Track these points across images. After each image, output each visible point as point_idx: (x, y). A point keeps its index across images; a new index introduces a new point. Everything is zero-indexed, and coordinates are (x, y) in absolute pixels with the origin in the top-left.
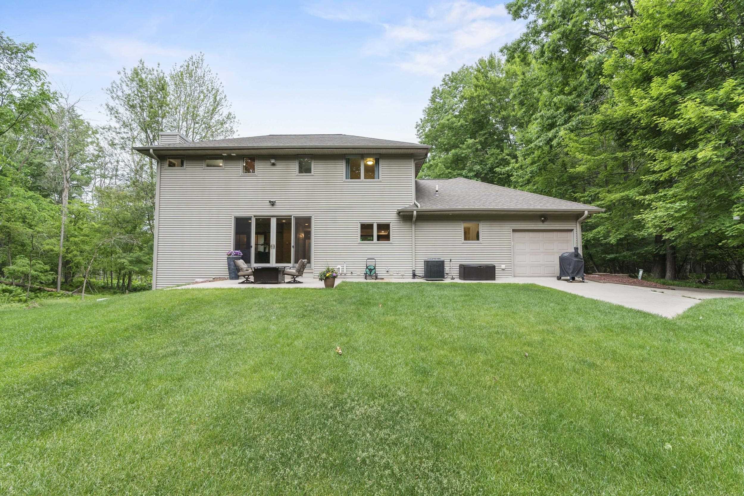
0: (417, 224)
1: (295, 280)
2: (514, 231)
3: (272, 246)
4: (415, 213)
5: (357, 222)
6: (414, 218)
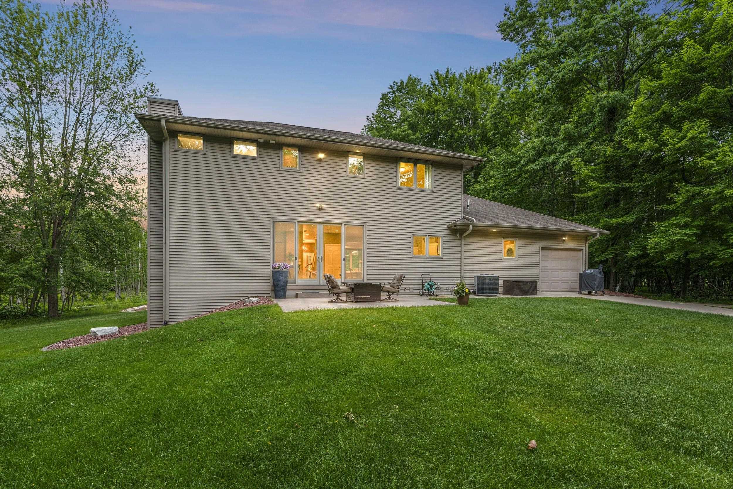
0: (466, 239)
1: (389, 297)
2: (543, 249)
3: (319, 258)
4: (471, 227)
5: (410, 234)
6: (467, 233)
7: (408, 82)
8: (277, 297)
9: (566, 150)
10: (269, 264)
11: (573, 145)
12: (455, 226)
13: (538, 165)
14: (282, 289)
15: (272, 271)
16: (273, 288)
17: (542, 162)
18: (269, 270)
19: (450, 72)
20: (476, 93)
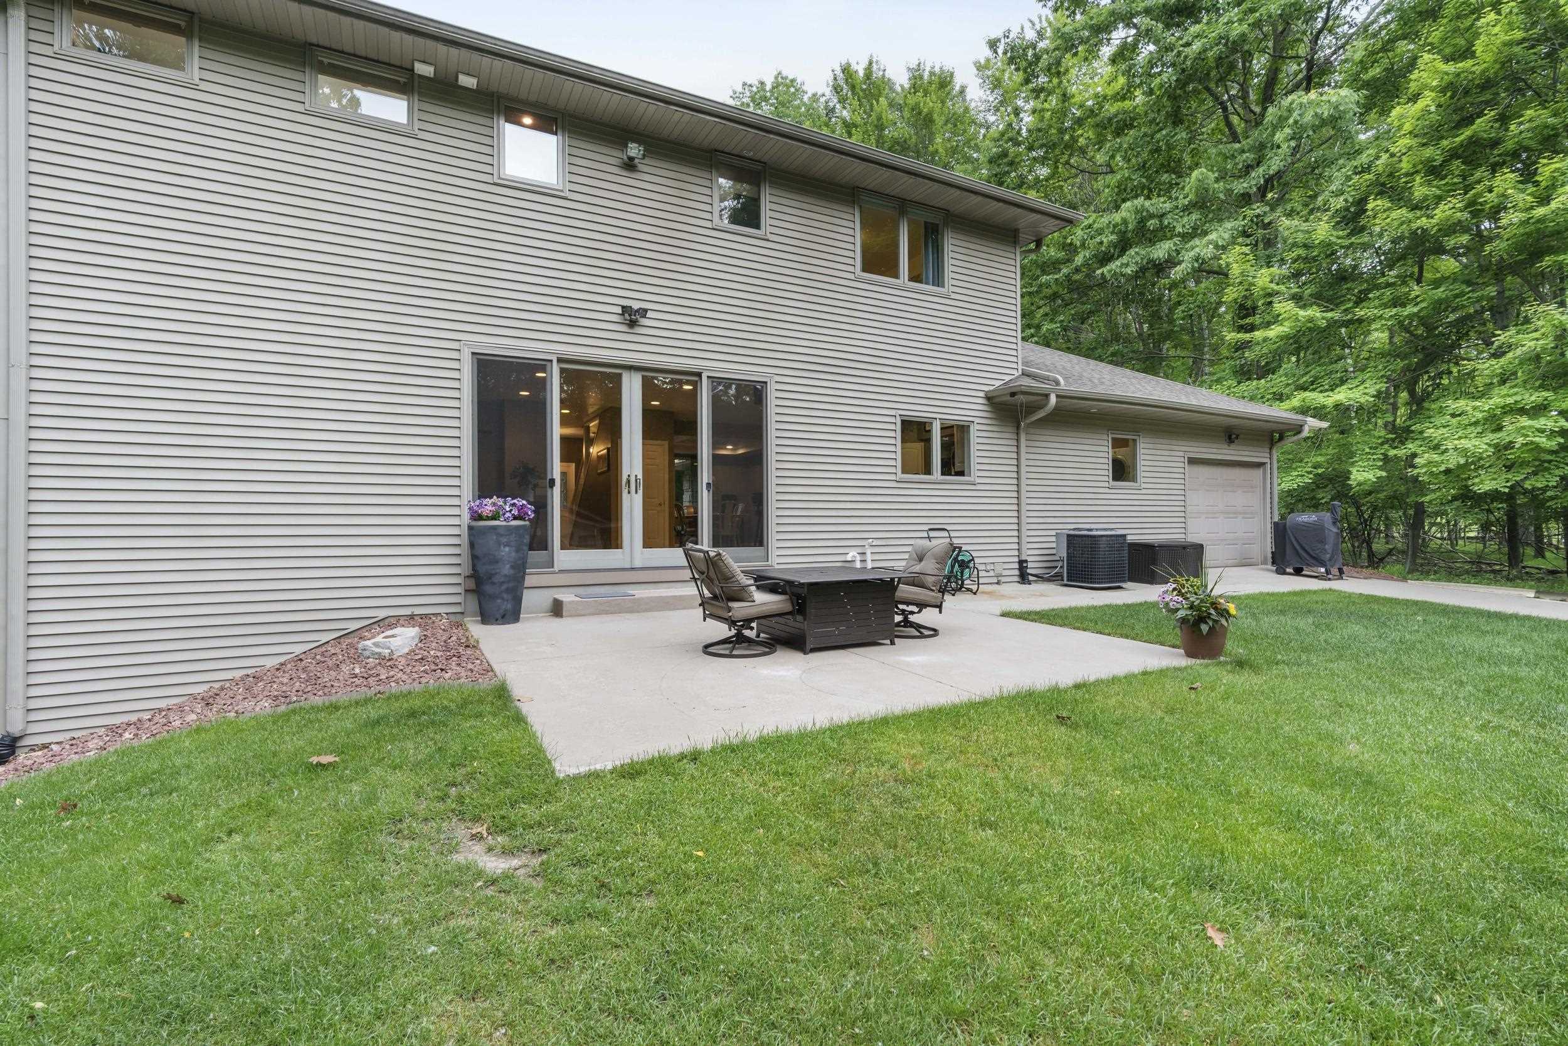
1: (906, 621)
2: (1192, 461)
3: (629, 482)
4: (1053, 399)
5: (893, 412)
6: (1041, 414)
7: (775, 86)
8: (486, 618)
9: (1197, 232)
10: (456, 501)
11: (1212, 220)
12: (1013, 394)
13: (1127, 265)
14: (508, 590)
15: (470, 528)
16: (472, 584)
17: (1138, 259)
18: (456, 521)
19: (875, 67)
20: (935, 116)
